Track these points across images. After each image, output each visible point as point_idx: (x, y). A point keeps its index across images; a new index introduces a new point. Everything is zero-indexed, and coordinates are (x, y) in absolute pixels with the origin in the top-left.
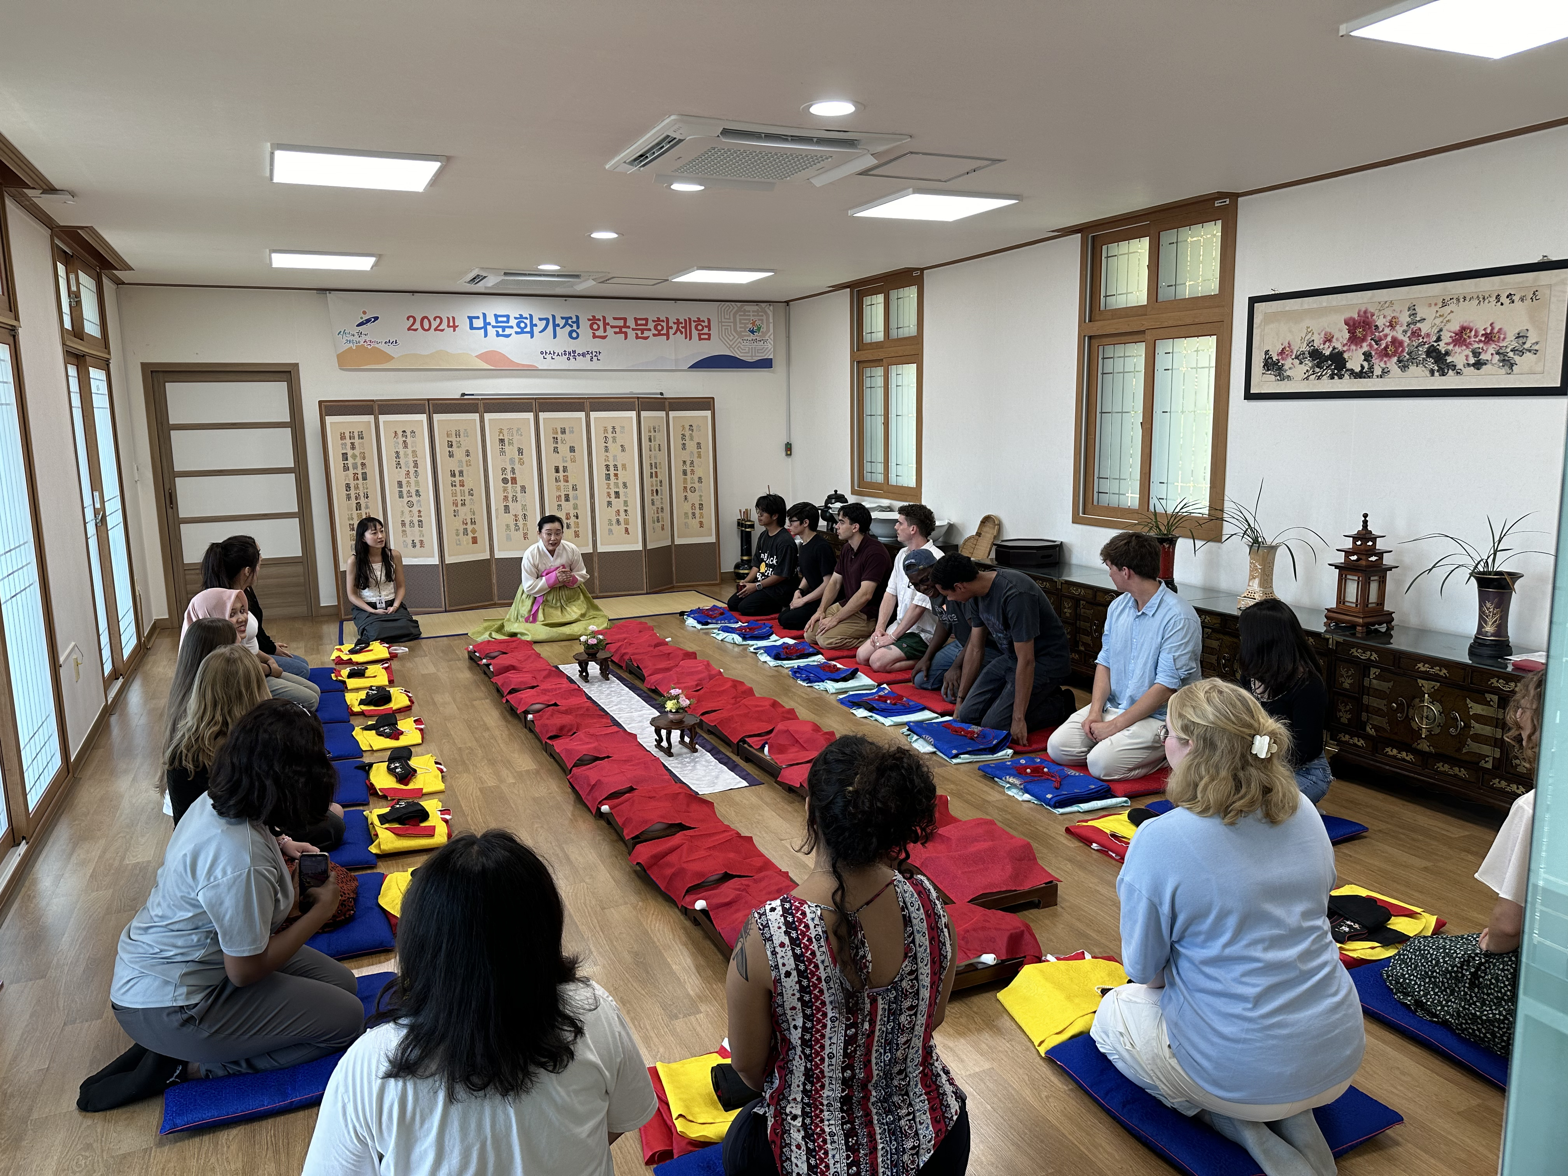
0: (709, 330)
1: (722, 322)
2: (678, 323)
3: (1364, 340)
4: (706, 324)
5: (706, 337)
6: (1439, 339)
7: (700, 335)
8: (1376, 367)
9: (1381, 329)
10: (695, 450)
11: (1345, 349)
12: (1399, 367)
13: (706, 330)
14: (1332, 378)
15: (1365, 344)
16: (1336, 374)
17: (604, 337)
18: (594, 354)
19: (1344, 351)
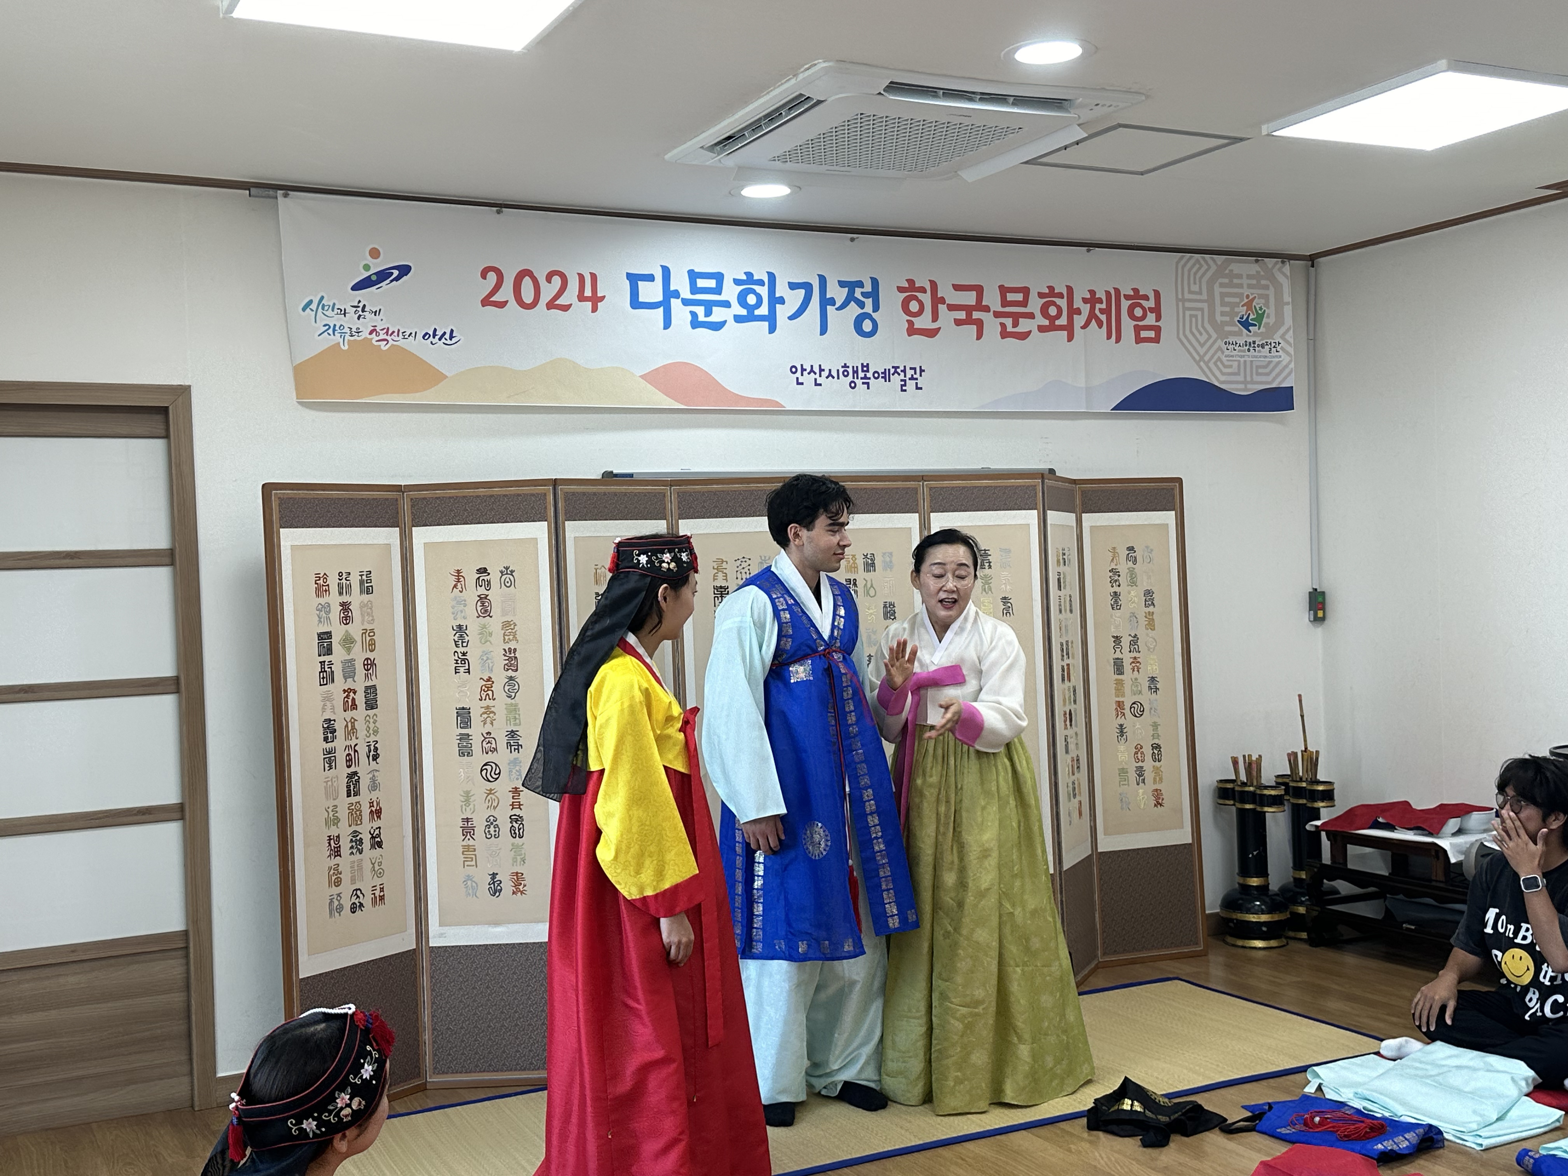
0: (1158, 318)
1: (1184, 300)
2: (1092, 299)
4: (1151, 304)
5: (1151, 334)
7: (1138, 329)
10: (1142, 611)
13: (1151, 319)
17: (931, 333)
18: (910, 373)
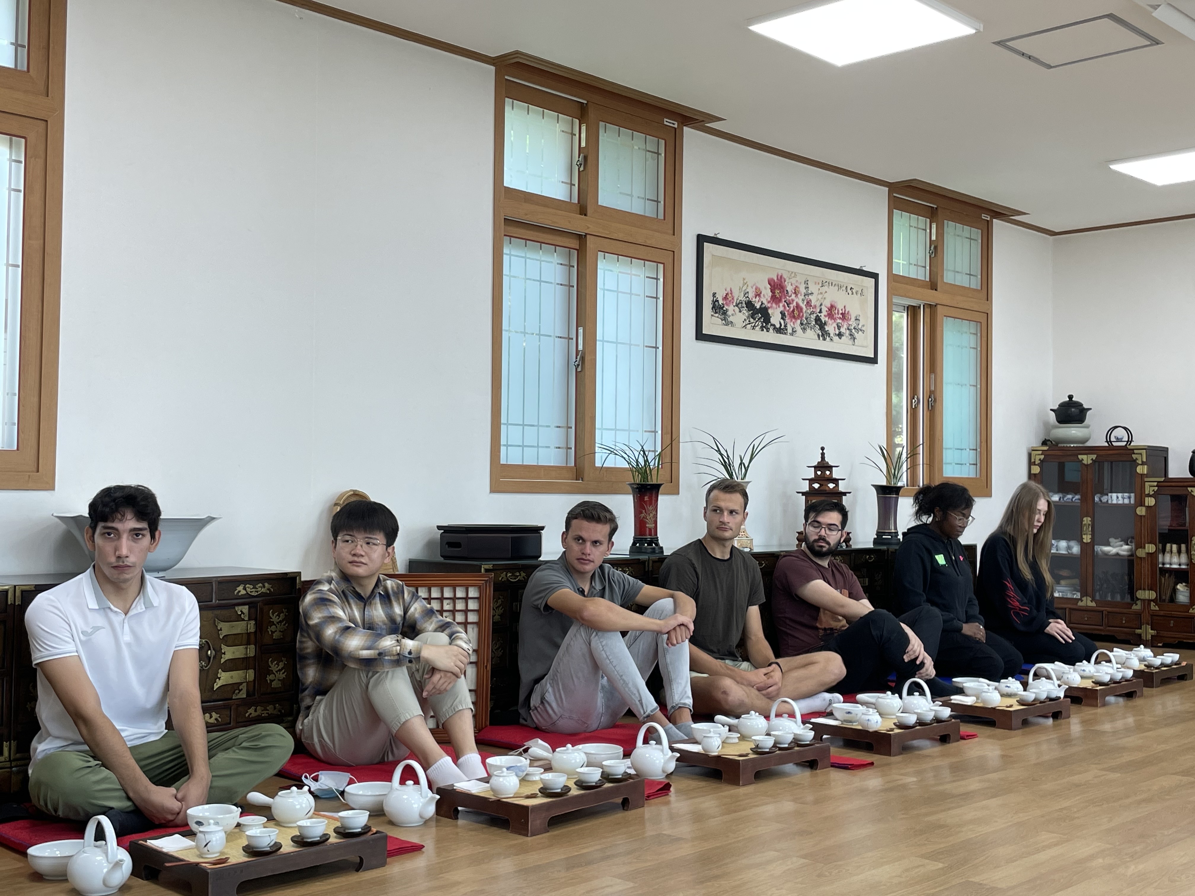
3: (780, 301)
6: (820, 312)
8: (788, 326)
9: (790, 295)
11: (769, 305)
12: (801, 329)
14: (763, 330)
15: (781, 305)
16: (765, 327)
19: (769, 308)
